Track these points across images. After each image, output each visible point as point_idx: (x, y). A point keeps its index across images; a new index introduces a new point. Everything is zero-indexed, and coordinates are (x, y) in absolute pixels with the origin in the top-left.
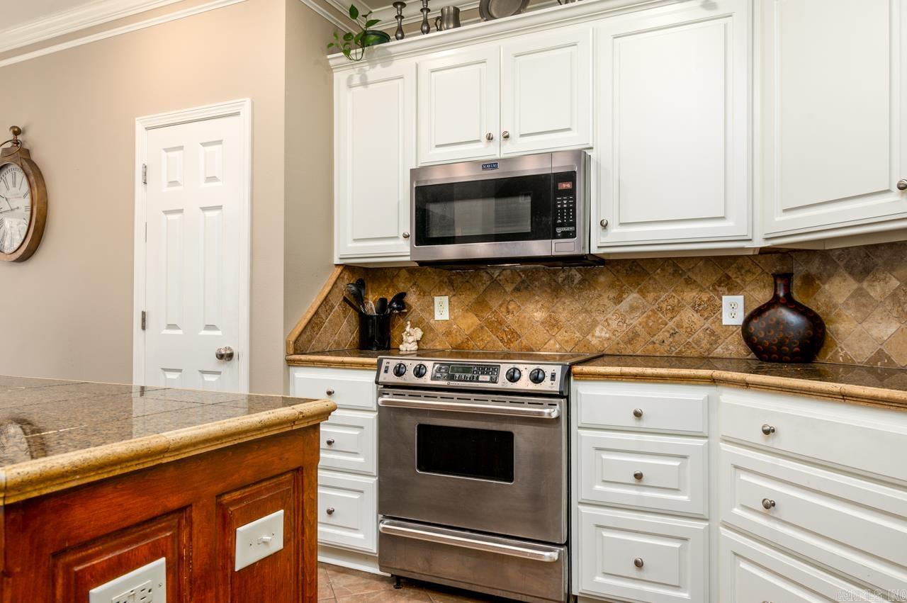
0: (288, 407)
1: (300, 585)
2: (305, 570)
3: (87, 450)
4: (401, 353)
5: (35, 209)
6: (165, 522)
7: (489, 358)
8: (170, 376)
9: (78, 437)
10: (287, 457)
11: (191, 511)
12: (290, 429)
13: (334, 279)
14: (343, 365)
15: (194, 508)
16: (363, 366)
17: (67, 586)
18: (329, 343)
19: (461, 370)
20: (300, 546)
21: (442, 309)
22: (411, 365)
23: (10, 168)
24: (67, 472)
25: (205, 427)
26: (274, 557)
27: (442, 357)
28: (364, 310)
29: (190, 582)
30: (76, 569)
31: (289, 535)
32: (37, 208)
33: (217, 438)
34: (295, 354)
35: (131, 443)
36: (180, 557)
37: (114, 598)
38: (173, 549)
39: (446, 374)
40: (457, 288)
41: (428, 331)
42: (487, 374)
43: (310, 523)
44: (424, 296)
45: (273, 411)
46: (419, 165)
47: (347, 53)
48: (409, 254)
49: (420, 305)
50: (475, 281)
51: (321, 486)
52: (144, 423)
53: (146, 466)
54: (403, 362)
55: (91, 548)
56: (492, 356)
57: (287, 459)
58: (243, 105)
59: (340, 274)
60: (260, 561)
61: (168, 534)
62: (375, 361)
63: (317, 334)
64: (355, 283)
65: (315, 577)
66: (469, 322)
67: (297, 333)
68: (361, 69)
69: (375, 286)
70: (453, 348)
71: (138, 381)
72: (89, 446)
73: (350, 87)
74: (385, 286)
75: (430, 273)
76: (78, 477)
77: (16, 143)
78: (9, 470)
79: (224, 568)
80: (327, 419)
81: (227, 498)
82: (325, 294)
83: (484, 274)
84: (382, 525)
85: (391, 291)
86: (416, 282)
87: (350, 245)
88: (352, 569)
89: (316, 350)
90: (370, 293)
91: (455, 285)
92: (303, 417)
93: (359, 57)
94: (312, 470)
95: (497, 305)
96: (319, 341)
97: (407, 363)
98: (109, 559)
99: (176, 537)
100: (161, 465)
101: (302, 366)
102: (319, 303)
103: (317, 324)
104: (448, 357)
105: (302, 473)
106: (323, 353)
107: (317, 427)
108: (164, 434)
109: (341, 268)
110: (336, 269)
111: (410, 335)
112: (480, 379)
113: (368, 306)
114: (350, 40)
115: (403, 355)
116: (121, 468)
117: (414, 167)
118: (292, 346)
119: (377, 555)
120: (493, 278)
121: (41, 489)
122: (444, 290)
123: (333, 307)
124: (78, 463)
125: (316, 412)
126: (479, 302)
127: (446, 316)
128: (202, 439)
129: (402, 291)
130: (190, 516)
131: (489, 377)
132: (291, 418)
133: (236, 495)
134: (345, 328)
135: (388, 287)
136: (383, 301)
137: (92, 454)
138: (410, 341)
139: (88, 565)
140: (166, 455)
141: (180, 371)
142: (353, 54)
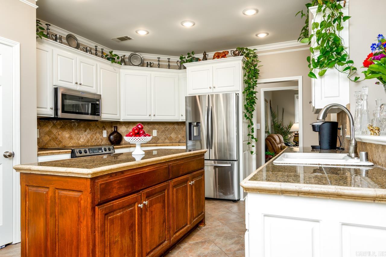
16: (66, 153)
50: (48, 124)
66: (46, 138)
91: (41, 125)
95: (55, 132)
112: (99, 152)
120: (54, 123)
126: (50, 132)
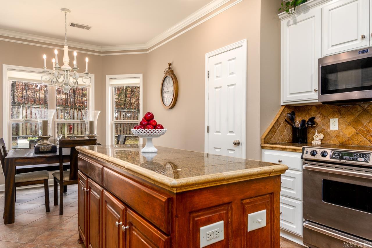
0: (268, 167)
1: (273, 243)
2: (275, 237)
3: (199, 176)
4: (312, 145)
5: (175, 91)
6: (223, 207)
7: (361, 149)
8: (217, 150)
9: (195, 171)
10: (267, 187)
11: (232, 205)
12: (269, 176)
13: (281, 112)
14: (286, 149)
15: (233, 203)
16: (295, 151)
17: (193, 224)
18: (279, 140)
19: (347, 155)
20: (273, 226)
21: (334, 125)
22: (319, 151)
23: (168, 77)
24: (194, 183)
25: (237, 172)
26: (262, 229)
27: (334, 148)
28: (295, 125)
29: (232, 232)
30: (196, 219)
31: (268, 221)
32: (176, 90)
33: (241, 177)
34: (264, 144)
35: (213, 175)
36: (228, 222)
37: (207, 233)
38: (226, 218)
39: (338, 156)
40: (342, 114)
41: (327, 135)
42: (363, 157)
43: (277, 218)
44: (325, 118)
45: (262, 167)
46: (323, 56)
47: (287, 11)
48: (318, 99)
49: (322, 122)
50: (353, 111)
51: (281, 203)
52: (215, 168)
53: (217, 184)
54: (315, 149)
55: (200, 213)
56: (363, 148)
57: (268, 188)
58: (243, 42)
59: (284, 109)
60: (257, 229)
61: (224, 212)
62: (301, 148)
63: (274, 135)
64: (290, 113)
65: (279, 241)
66: (349, 131)
67: (265, 135)
68: (294, 17)
69: (300, 114)
70: (340, 144)
71: (206, 152)
72: (199, 175)
73: (288, 26)
74: (304, 114)
75: (328, 107)
76: (197, 186)
77: (170, 68)
78: (178, 181)
79: (244, 229)
80: (284, 173)
81: (245, 201)
82: (277, 118)
83: (359, 107)
84: (304, 224)
85: (307, 117)
86: (320, 112)
87: (288, 96)
88: (290, 240)
89: (273, 142)
90: (297, 118)
91: (342, 113)
92: (274, 171)
93: (293, 11)
94: (277, 195)
95: (366, 122)
96: (274, 139)
97: (317, 150)
98: (206, 217)
99: (227, 213)
100: (222, 185)
101: (268, 149)
102: (274, 122)
103: (273, 131)
104: (337, 148)
105: (274, 195)
106: (276, 144)
107: (279, 176)
108: (223, 173)
109: (284, 106)
110: (282, 107)
111: (317, 137)
112: (358, 160)
113: (296, 124)
114: (289, 5)
115: (313, 146)
116: (210, 185)
117: (320, 58)
118: (263, 140)
119: (302, 237)
120: (364, 109)
121: (186, 189)
122: (335, 115)
123: (280, 124)
124: (197, 181)
125: (280, 170)
126: (356, 121)
127: (336, 128)
128: (236, 176)
129: (313, 116)
130: (232, 206)
131: (364, 159)
132: (270, 171)
133: (248, 201)
134: (286, 133)
135: (306, 115)
136: (303, 121)
137: (201, 178)
138: (317, 140)
139: (199, 218)
140: (224, 181)
141: (220, 149)
142: (290, 11)
